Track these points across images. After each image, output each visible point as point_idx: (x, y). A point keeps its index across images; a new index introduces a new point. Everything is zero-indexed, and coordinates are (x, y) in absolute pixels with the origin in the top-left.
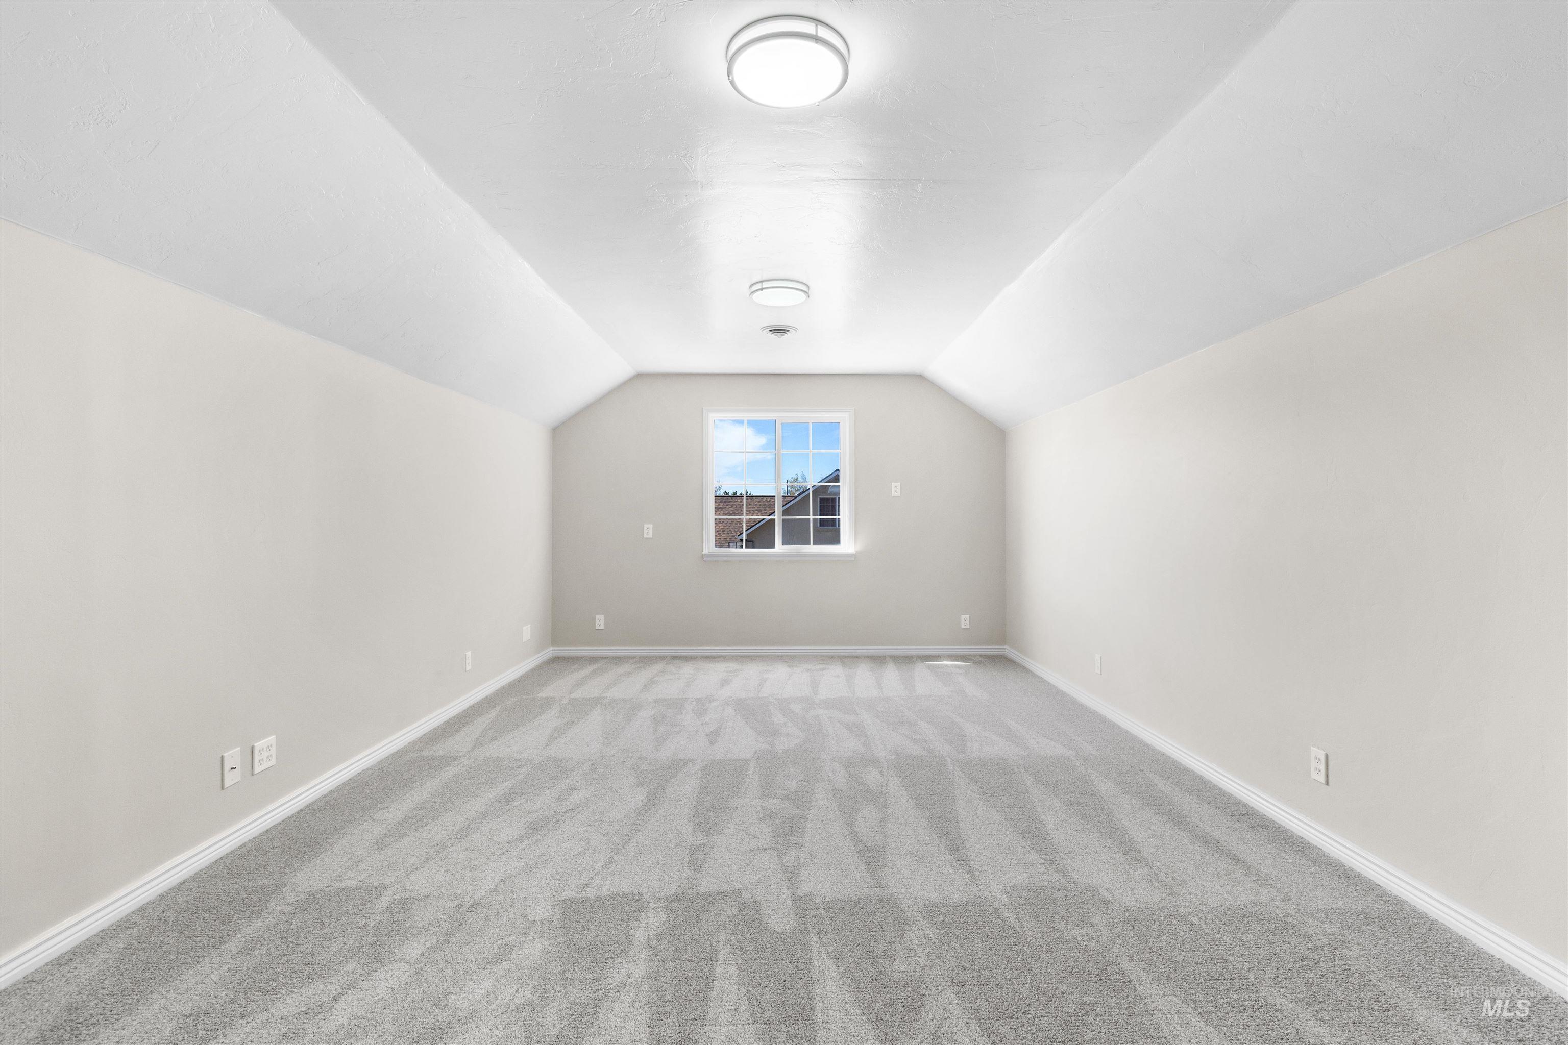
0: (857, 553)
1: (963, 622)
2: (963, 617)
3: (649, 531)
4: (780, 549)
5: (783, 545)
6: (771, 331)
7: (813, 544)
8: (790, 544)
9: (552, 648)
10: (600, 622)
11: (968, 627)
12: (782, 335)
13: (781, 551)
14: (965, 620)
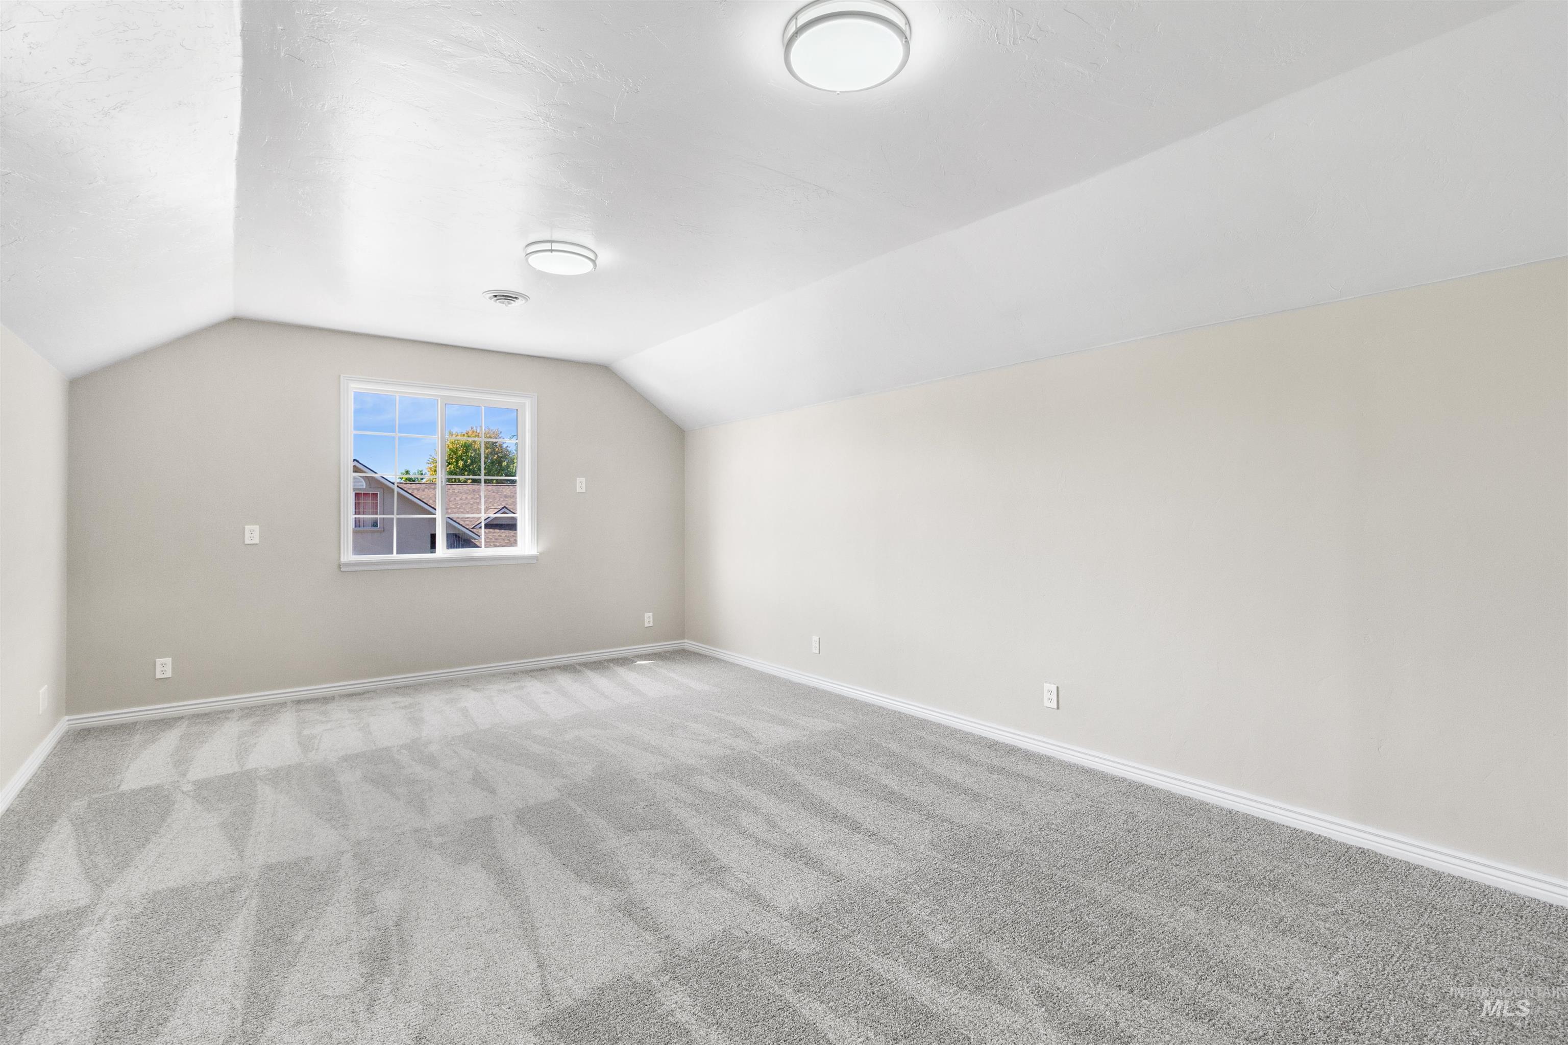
0: (540, 554)
1: (646, 620)
2: (647, 615)
3: (253, 534)
4: (444, 554)
5: (448, 549)
6: (496, 296)
7: (485, 547)
8: (457, 548)
9: (67, 718)
10: (164, 667)
11: (651, 624)
12: (509, 303)
13: (445, 556)
14: (649, 618)
